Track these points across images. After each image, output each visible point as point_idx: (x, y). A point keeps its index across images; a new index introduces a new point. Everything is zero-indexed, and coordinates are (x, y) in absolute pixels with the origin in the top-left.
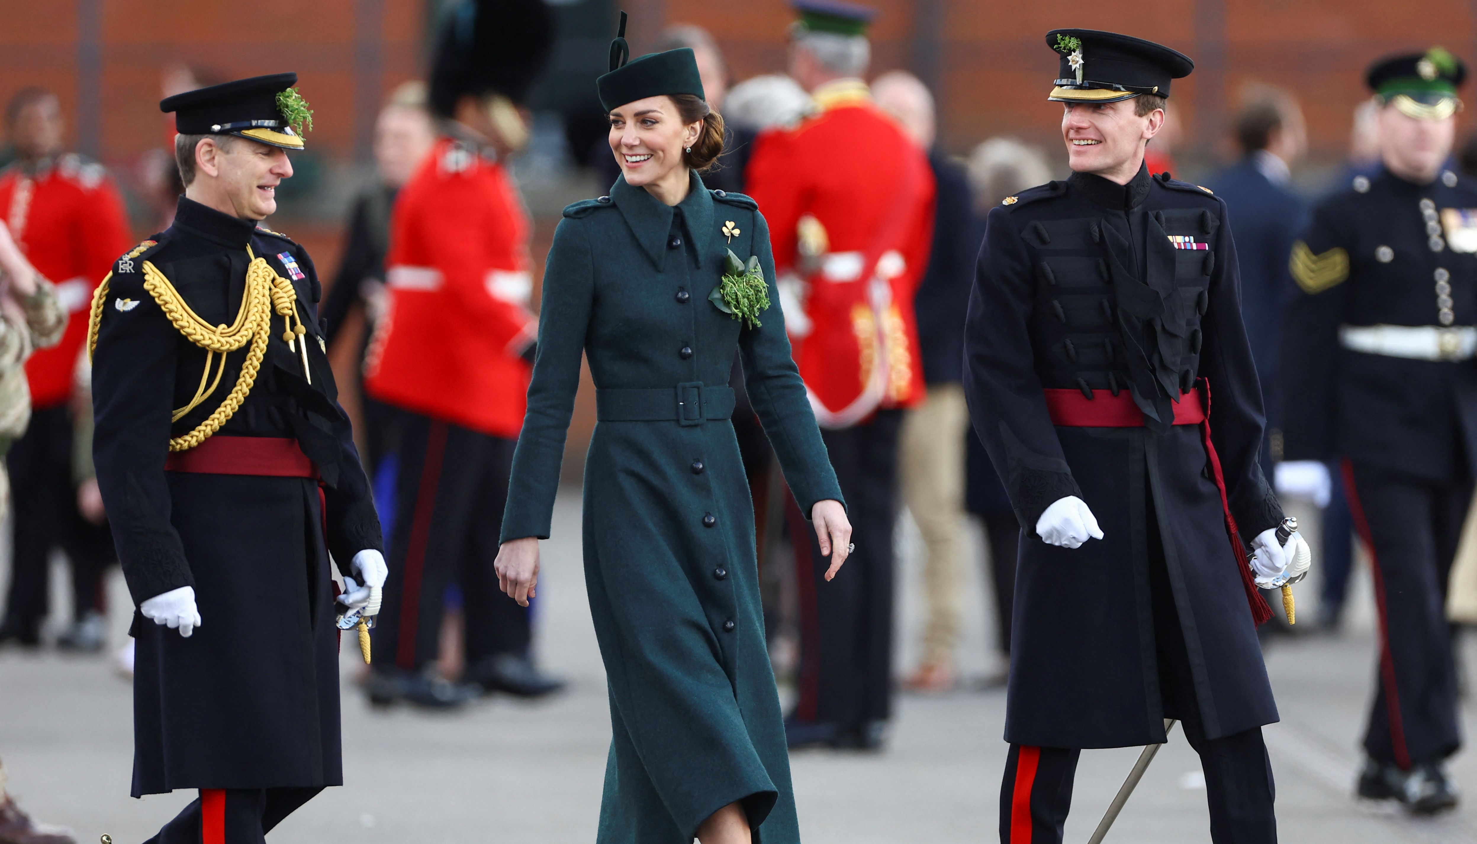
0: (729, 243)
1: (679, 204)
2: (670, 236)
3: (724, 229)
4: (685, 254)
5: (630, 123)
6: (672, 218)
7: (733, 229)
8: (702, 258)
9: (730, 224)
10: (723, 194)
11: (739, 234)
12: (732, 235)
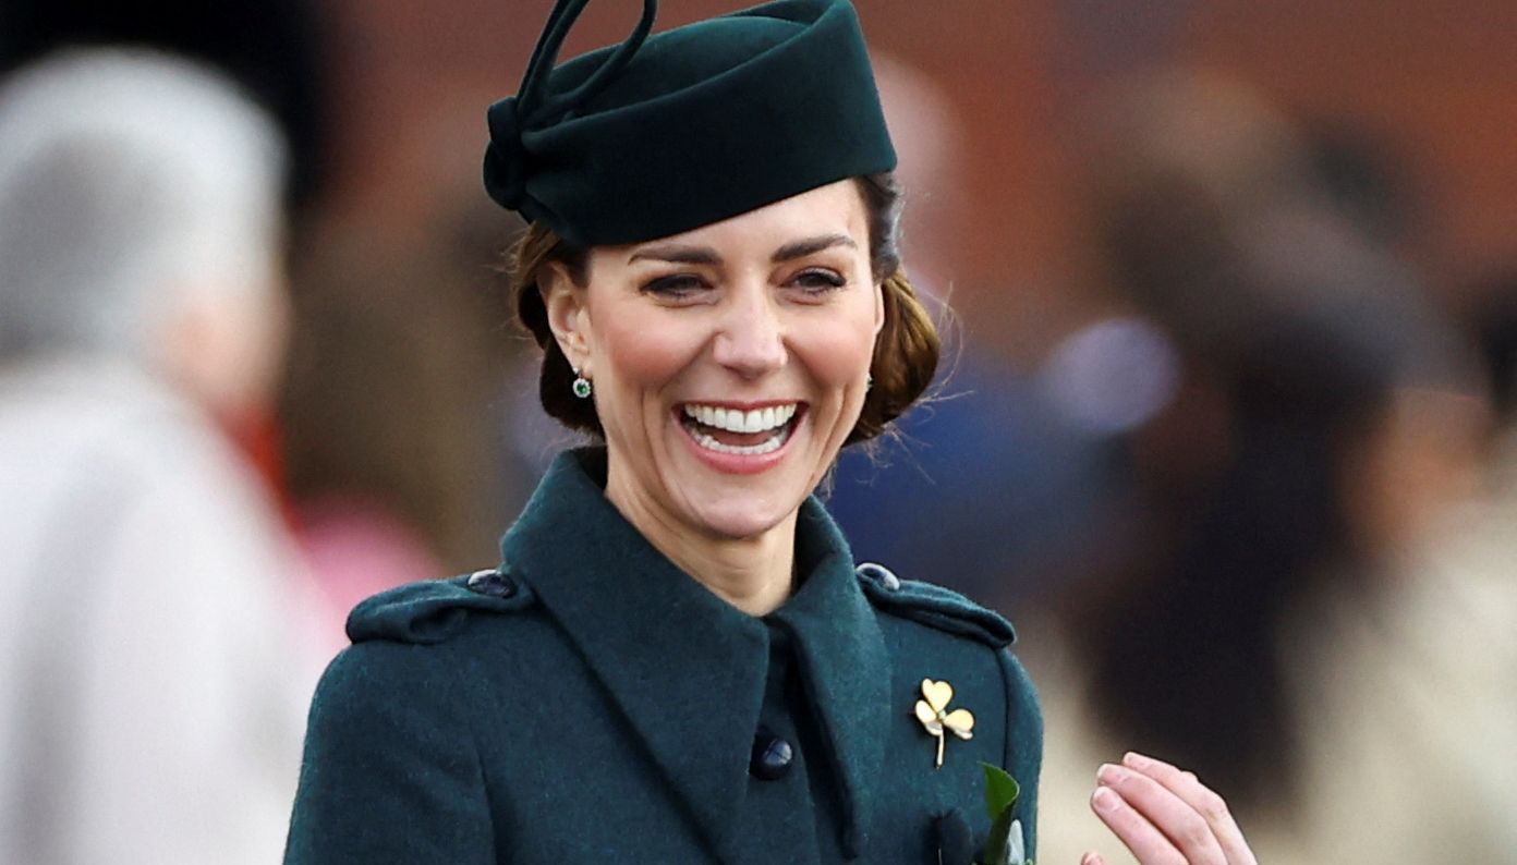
0: (940, 761)
1: (779, 609)
2: (762, 727)
3: (923, 712)
4: (809, 802)
5: (753, 284)
6: (767, 662)
7: (949, 709)
8: (864, 818)
9: (938, 693)
10: (892, 580)
11: (972, 730)
12: (948, 731)
